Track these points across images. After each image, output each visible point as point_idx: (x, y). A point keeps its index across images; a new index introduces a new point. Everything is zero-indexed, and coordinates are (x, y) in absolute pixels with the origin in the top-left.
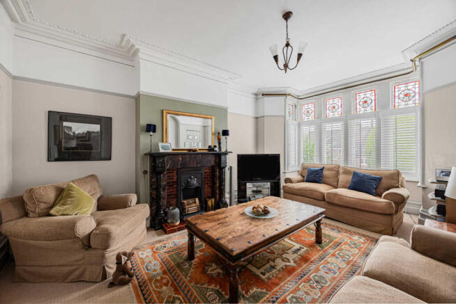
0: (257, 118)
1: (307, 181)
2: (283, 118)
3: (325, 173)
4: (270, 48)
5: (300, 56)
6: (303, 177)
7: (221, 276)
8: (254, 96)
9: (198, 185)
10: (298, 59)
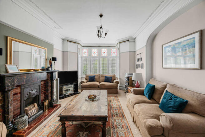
0: (63, 52)
1: (89, 81)
2: (77, 54)
3: (96, 77)
4: (97, 27)
5: (106, 34)
6: (87, 80)
7: (89, 134)
8: (62, 40)
9: (37, 94)
10: (105, 35)
